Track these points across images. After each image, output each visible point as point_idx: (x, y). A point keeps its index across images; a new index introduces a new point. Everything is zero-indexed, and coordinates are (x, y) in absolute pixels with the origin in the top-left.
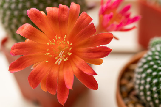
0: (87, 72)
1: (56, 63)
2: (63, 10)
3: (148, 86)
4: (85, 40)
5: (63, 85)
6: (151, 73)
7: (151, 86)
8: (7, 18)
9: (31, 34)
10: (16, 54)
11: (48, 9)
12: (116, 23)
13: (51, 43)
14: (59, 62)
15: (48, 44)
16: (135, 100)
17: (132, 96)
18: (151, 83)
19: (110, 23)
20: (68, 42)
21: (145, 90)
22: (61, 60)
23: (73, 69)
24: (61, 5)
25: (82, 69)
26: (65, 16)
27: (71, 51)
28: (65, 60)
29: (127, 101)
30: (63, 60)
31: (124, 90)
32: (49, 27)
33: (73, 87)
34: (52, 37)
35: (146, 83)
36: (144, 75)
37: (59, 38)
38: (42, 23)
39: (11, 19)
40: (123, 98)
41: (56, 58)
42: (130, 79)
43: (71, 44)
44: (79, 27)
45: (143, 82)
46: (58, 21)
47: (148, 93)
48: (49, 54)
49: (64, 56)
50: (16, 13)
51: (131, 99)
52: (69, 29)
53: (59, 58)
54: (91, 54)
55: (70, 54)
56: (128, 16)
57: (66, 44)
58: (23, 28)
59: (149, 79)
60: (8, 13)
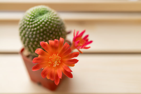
0: (68, 70)
1: (54, 66)
2: (56, 42)
4: (67, 55)
5: (57, 76)
8: (26, 42)
9: (42, 54)
10: (35, 63)
11: (50, 41)
12: (81, 45)
13: (51, 57)
14: (55, 66)
15: (50, 57)
19: (78, 45)
20: (59, 57)
22: (56, 65)
23: (62, 69)
24: (55, 40)
25: (65, 69)
26: (57, 45)
27: (60, 61)
28: (58, 65)
30: (57, 65)
32: (50, 50)
34: (51, 54)
37: (55, 55)
38: (47, 48)
39: (29, 42)
41: (54, 64)
43: (60, 58)
44: (64, 50)
46: (54, 47)
48: (50, 62)
49: (57, 63)
50: (32, 40)
52: (59, 50)
54: (69, 62)
55: (60, 62)
56: (87, 40)
57: (58, 57)
58: (38, 50)
60: (28, 39)
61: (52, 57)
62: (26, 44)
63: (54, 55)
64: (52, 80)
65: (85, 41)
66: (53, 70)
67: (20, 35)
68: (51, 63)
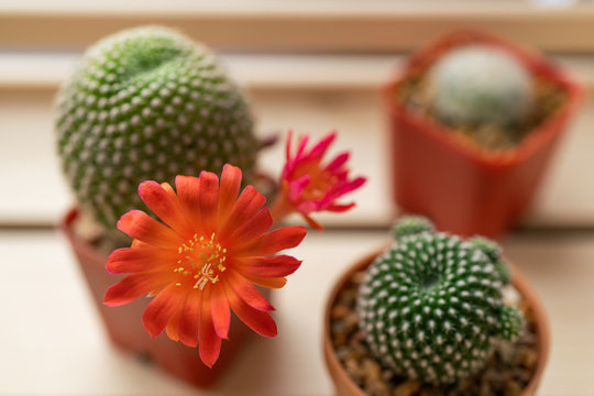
0: (256, 304)
1: (196, 287)
2: (208, 183)
3: (380, 325)
4: (253, 241)
5: (210, 329)
6: (386, 299)
7: (387, 325)
8: (86, 182)
9: (146, 232)
10: (118, 271)
11: (180, 180)
12: (318, 194)
13: (187, 248)
14: (201, 284)
15: (180, 249)
16: (361, 350)
17: (355, 344)
18: (385, 318)
19: (304, 194)
20: (218, 246)
21: (375, 332)
22: (206, 280)
23: (230, 298)
24: (205, 174)
25: (244, 298)
26: (211, 196)
27: (224, 264)
28: (214, 281)
29: (344, 353)
30: (209, 281)
31: (339, 329)
32: (182, 216)
33: (229, 335)
34: (188, 235)
35: (376, 318)
36: (373, 302)
37: (202, 238)
38: (168, 210)
39: (95, 184)
40: (336, 348)
41: (196, 277)
42: (353, 305)
43: (225, 251)
44: (239, 217)
45: (371, 315)
46: (198, 205)
47: (382, 338)
48: (181, 269)
49: (211, 272)
50: (107, 172)
51: (354, 349)
52: (221, 219)
53: (201, 276)
54: (263, 268)
55: (223, 269)
56: (343, 175)
57: (216, 249)
58: (130, 219)
59: (382, 311)
60: (90, 170)
61: (189, 245)
62: (84, 191)
63: (199, 237)
64: (191, 344)
65: (334, 180)
66: (194, 303)
67: (61, 151)
68: (186, 272)
